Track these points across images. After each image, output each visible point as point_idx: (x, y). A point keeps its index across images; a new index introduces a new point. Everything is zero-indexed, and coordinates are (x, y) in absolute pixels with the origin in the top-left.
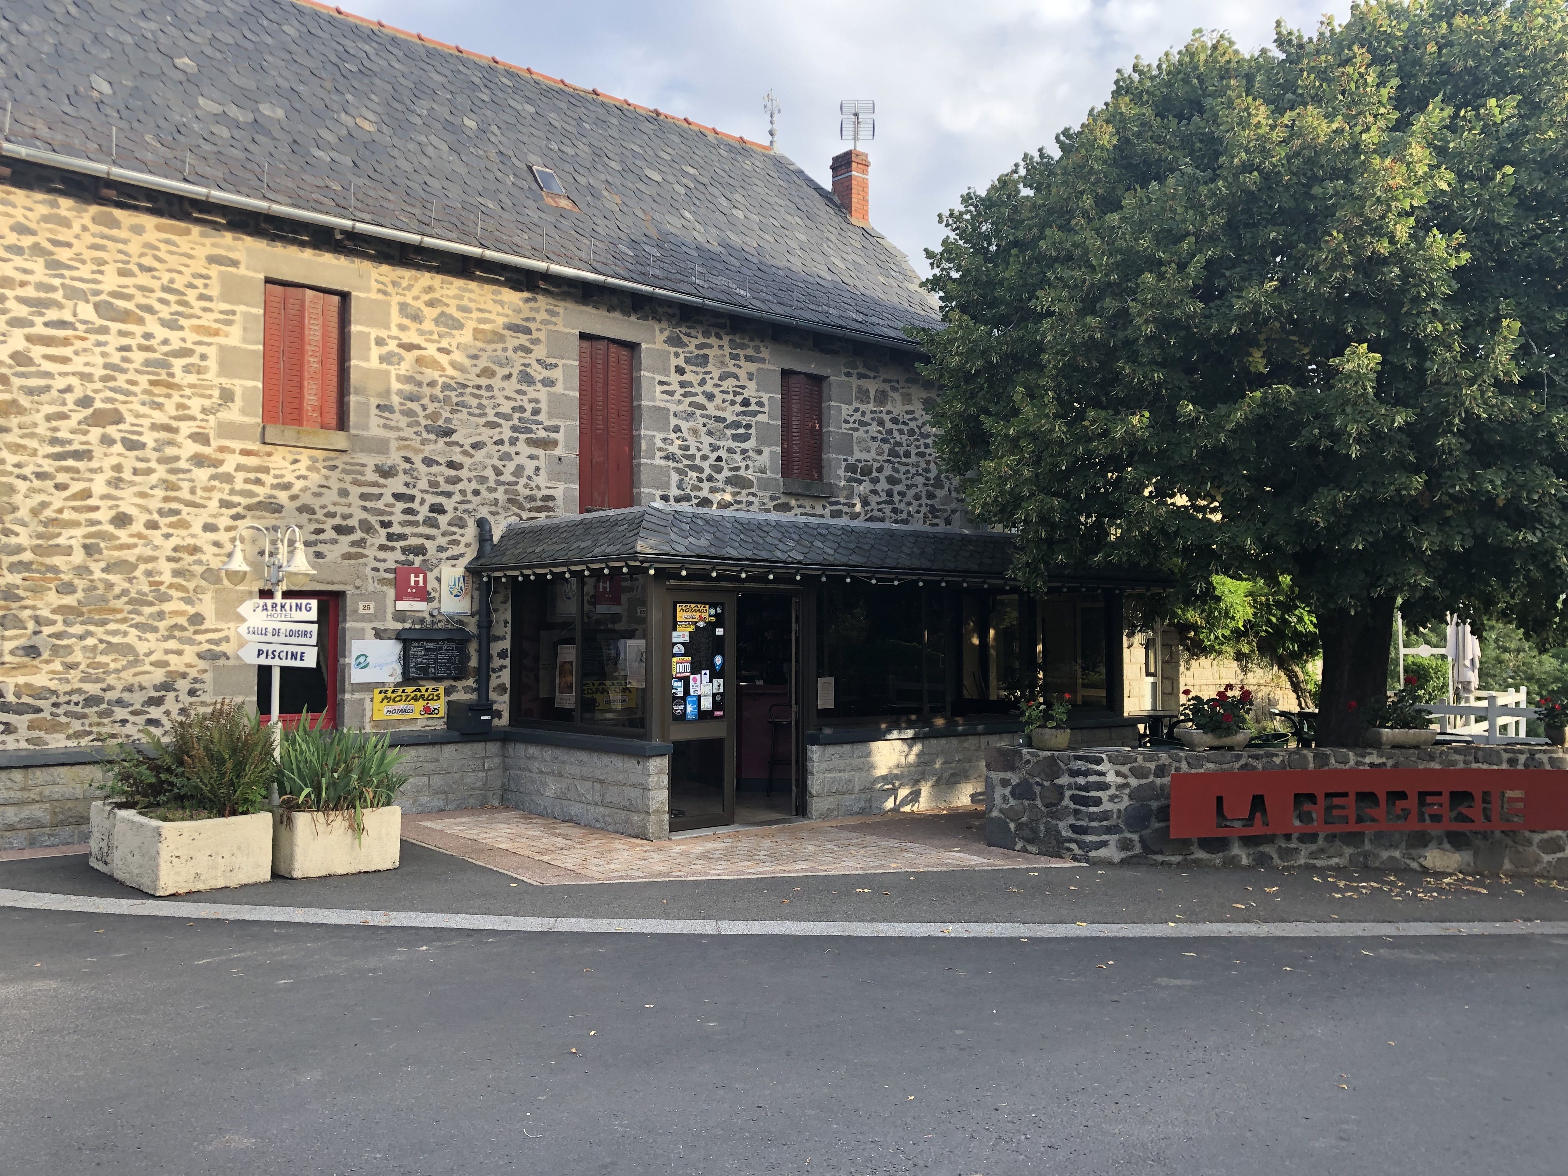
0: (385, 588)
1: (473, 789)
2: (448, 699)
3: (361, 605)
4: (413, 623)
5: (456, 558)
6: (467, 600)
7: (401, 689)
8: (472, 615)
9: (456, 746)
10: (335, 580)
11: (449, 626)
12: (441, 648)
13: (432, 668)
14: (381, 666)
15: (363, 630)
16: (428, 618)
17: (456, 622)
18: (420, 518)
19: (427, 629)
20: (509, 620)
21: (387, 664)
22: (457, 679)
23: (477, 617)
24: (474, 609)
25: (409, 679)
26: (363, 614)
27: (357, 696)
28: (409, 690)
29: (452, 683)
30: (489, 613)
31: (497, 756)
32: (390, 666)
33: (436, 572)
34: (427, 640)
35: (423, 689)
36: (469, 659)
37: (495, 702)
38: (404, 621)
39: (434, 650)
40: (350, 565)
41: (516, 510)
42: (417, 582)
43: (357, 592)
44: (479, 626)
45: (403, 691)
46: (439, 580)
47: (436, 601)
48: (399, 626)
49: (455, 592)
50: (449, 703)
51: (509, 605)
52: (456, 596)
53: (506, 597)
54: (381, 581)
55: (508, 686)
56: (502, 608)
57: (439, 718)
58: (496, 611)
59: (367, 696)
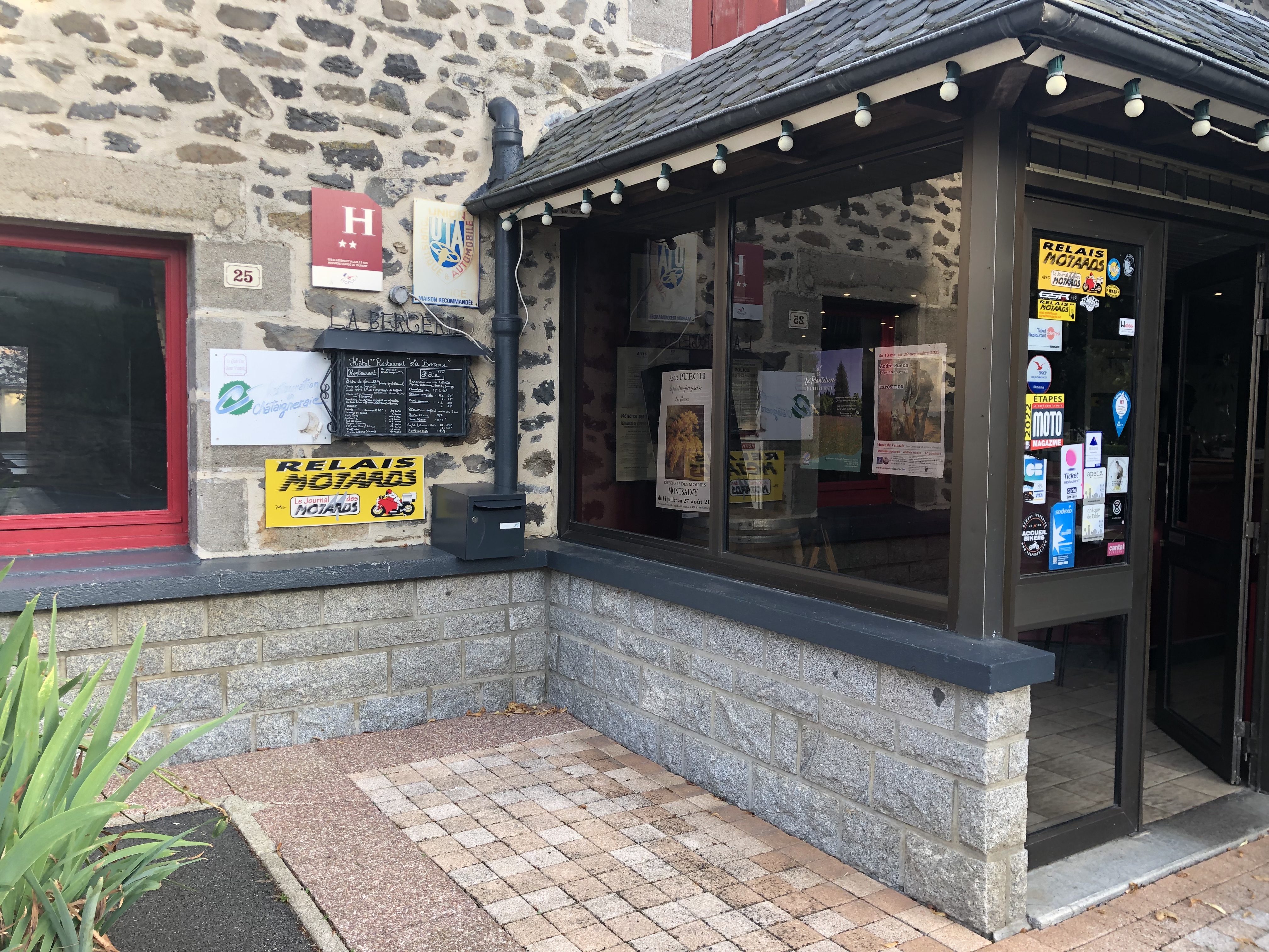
0: (286, 235)
1: (484, 671)
2: (432, 481)
3: (229, 270)
4: (353, 316)
5: (445, 181)
6: (471, 273)
7: (329, 461)
8: (482, 308)
9: (449, 585)
10: (164, 206)
11: (432, 329)
12: (414, 374)
13: (395, 416)
14: (281, 409)
15: (237, 326)
16: (387, 308)
17: (448, 321)
18: (365, 83)
19: (383, 332)
20: (556, 323)
21: (296, 406)
22: (450, 441)
23: (491, 313)
24: (485, 297)
25: (346, 440)
26: (236, 292)
27: (227, 474)
28: (347, 462)
29: (442, 449)
30: (515, 305)
31: (534, 601)
32: (302, 410)
33: (402, 207)
34: (385, 355)
35: (378, 461)
36: (475, 398)
37: (529, 489)
38: (331, 312)
39: (398, 378)
40: (200, 176)
41: (570, 92)
42: (359, 227)
43: (219, 238)
44: (496, 332)
45: (334, 466)
46: (408, 226)
47: (404, 273)
48: (322, 322)
49: (444, 256)
50: (435, 490)
51: (555, 291)
52: (447, 264)
53: (550, 273)
54: (277, 218)
55: (555, 457)
56: (541, 296)
57: (415, 522)
58: (531, 302)
59: (251, 477)
